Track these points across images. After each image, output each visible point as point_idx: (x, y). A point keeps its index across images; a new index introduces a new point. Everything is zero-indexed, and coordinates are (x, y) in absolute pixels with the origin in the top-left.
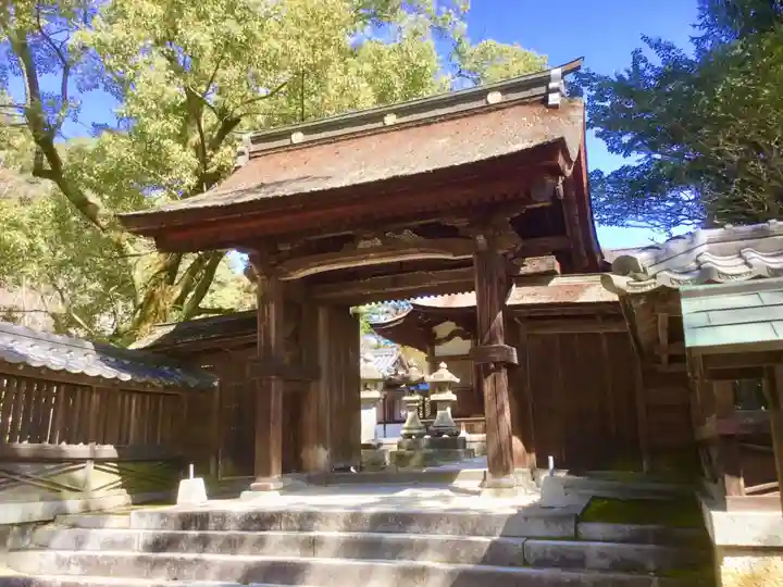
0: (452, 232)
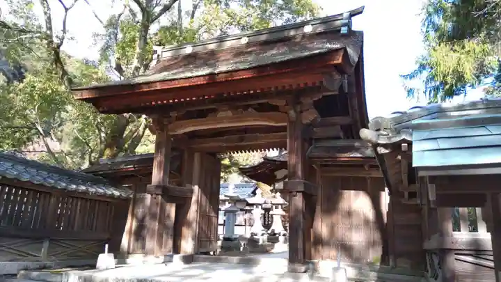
0: (275, 108)
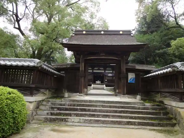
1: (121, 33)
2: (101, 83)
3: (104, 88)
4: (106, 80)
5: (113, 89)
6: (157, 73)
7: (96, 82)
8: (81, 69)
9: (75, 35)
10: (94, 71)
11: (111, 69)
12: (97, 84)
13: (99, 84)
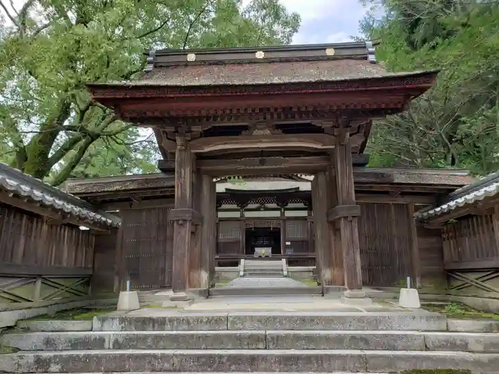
1: (330, 52)
2: (272, 253)
3: (282, 270)
4: (288, 243)
5: (313, 271)
6: (481, 193)
7: (257, 250)
8: (177, 193)
9: (155, 67)
10: (248, 214)
11: (301, 205)
12: (260, 258)
13: (267, 258)
